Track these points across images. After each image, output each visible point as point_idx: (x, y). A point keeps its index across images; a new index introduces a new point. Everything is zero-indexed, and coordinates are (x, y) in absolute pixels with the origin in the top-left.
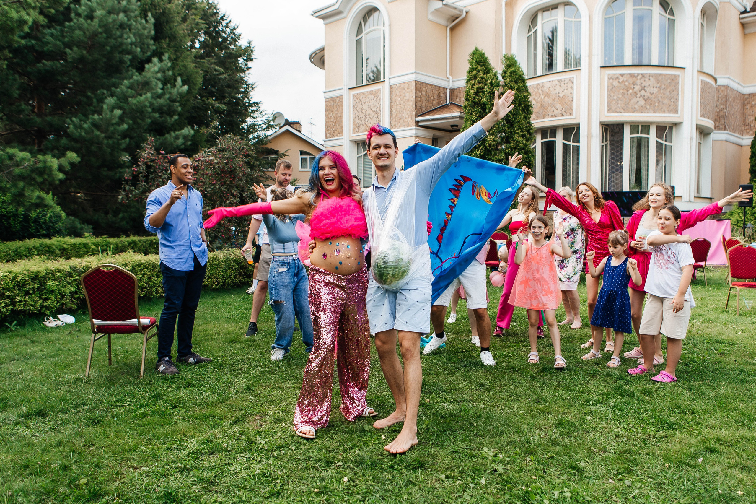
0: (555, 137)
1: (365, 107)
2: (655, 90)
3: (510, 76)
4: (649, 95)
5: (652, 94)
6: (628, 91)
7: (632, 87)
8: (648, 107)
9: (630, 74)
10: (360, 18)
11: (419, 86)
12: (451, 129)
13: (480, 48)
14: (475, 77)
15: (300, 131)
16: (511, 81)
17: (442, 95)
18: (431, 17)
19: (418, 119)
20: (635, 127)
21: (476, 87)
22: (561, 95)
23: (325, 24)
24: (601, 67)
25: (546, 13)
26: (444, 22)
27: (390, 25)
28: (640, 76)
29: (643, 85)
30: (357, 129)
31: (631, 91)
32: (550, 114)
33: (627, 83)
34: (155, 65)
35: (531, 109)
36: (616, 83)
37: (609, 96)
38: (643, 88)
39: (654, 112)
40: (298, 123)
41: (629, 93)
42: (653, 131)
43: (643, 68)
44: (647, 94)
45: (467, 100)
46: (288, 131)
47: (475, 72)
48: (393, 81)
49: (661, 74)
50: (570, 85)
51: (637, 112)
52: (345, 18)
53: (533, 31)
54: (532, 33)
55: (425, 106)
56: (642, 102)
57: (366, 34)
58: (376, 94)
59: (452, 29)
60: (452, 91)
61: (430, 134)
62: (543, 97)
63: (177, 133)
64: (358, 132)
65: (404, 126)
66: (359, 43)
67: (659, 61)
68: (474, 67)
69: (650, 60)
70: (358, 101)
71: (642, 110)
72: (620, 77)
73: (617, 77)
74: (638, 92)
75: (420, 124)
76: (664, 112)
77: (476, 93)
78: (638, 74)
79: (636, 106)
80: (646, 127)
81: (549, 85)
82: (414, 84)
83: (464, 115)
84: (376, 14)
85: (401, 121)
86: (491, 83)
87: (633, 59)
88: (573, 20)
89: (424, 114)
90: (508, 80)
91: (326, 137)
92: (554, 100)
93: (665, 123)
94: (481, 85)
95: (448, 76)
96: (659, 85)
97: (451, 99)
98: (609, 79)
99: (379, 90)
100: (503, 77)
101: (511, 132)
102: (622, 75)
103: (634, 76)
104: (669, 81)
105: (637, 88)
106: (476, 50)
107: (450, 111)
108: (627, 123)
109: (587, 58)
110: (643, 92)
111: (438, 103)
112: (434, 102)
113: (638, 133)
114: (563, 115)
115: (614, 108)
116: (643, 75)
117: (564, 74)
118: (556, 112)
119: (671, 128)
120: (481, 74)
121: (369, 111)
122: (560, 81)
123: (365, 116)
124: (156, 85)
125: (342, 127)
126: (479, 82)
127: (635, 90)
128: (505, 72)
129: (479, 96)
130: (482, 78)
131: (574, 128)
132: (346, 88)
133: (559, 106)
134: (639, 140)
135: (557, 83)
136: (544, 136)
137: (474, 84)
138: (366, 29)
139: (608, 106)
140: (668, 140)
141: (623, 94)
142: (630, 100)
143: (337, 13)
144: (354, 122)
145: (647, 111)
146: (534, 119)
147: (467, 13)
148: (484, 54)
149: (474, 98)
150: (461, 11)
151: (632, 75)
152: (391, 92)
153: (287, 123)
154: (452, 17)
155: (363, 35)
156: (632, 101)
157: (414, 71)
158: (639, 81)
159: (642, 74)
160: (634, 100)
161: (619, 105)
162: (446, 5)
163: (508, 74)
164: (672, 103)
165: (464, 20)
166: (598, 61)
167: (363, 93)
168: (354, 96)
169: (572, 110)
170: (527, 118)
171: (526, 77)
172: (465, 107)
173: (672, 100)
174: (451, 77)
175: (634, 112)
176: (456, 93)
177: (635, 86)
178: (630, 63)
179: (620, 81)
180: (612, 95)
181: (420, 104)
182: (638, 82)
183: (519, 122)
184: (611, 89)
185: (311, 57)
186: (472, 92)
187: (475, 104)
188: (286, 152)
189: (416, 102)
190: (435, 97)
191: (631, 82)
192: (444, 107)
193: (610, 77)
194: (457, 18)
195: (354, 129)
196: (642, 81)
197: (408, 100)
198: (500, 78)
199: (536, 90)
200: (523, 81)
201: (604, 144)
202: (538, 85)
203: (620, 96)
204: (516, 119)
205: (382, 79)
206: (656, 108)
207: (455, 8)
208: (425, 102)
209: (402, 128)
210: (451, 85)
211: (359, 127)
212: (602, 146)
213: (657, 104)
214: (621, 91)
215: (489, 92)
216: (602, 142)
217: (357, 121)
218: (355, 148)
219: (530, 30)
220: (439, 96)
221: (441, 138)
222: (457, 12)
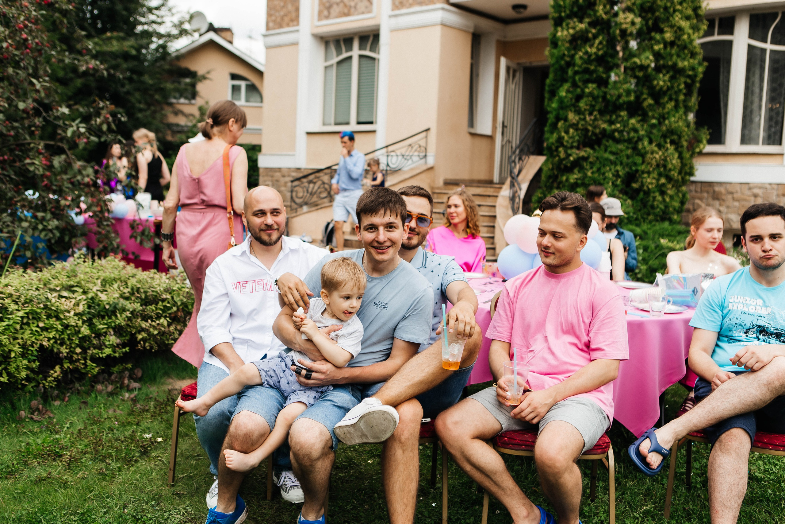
0: (731, 34)
12: (512, 14)
15: (231, 42)
30: (326, 13)
40: (228, 30)
46: (211, 44)
61: (469, 23)
64: (327, 17)
65: (421, 4)
75: (453, 0)
91: (268, 28)
125: (297, 10)
131: (775, 16)
136: (707, 31)
153: (211, 28)
188: (208, 73)
195: (320, 12)
209: (417, 8)
211: (329, 8)
218: (320, 51)
221: (488, 33)
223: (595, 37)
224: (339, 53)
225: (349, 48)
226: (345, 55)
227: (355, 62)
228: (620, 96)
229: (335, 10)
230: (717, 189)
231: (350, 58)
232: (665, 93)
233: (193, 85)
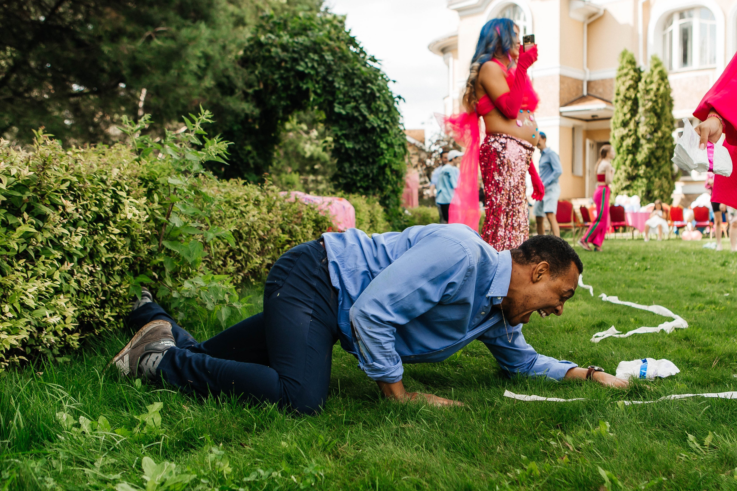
11: (563, 79)
12: (590, 117)
13: (629, 50)
14: (626, 75)
17: (580, 87)
18: (572, 15)
19: (561, 109)
23: (460, 16)
26: (582, 19)
32: (689, 106)
47: (625, 70)
48: (536, 74)
52: (482, 12)
53: (669, 29)
54: (667, 31)
55: (567, 97)
59: (589, 25)
60: (589, 83)
61: (571, 123)
62: (682, 91)
68: (624, 65)
75: (564, 114)
82: (558, 77)
88: (709, 23)
89: (566, 105)
92: (693, 93)
95: (585, 68)
97: (588, 90)
106: (625, 50)
109: (723, 58)
111: (577, 94)
112: (574, 94)
117: (700, 71)
120: (632, 73)
133: (696, 100)
137: (625, 81)
147: (605, 12)
148: (632, 54)
149: (625, 93)
150: (599, 9)
154: (591, 14)
157: (558, 65)
162: (586, 4)
165: (601, 18)
170: (670, 111)
174: (588, 71)
176: (592, 84)
181: (562, 95)
187: (626, 98)
189: (560, 94)
190: (575, 88)
192: (582, 99)
194: (595, 15)
197: (551, 92)
200: (667, 78)
204: (663, 112)
207: (595, 7)
208: (567, 94)
209: (546, 118)
210: (588, 77)
219: (665, 28)
220: (578, 88)
221: (579, 127)
222: (594, 10)
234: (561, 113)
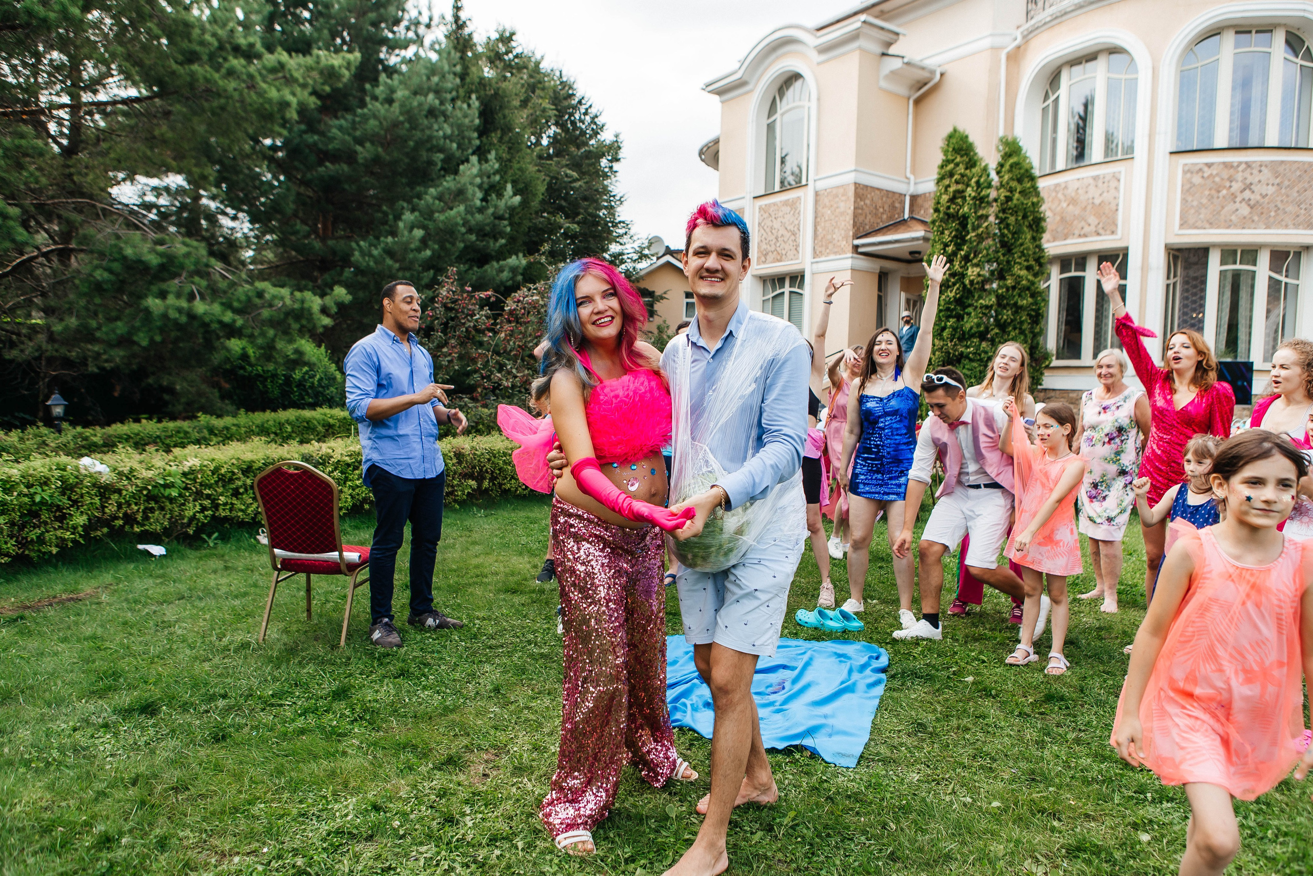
0: (1084, 270)
1: (776, 224)
2: (1271, 190)
3: (1010, 171)
4: (1258, 197)
5: (1264, 197)
6: (1219, 192)
7: (1228, 184)
8: (1256, 218)
9: (1224, 163)
10: (774, 91)
11: (861, 191)
12: (909, 257)
13: (961, 128)
14: (951, 174)
16: (1012, 179)
17: (897, 205)
18: (883, 84)
19: (857, 242)
20: (1229, 253)
21: (951, 190)
22: (1097, 201)
23: (722, 102)
24: (1171, 153)
25: (1076, 69)
26: (903, 91)
27: (819, 99)
28: (1243, 166)
29: (1248, 182)
30: (763, 259)
31: (1224, 192)
32: (1077, 232)
33: (1217, 179)
34: (473, 165)
35: (1043, 224)
36: (1197, 180)
37: (1184, 201)
38: (1248, 187)
39: (1268, 227)
41: (1221, 194)
42: (1264, 260)
43: (1249, 152)
44: (1255, 197)
45: (937, 210)
46: (669, 264)
47: (951, 166)
48: (821, 185)
49: (1282, 162)
50: (1113, 184)
51: (1236, 226)
52: (751, 91)
53: (1052, 98)
54: (1050, 101)
55: (869, 221)
56: (1245, 210)
57: (782, 115)
58: (793, 205)
59: (917, 102)
60: (914, 198)
61: (875, 266)
62: (1064, 205)
63: (501, 263)
64: (764, 262)
65: (835, 253)
66: (771, 128)
67: (1280, 140)
68: (950, 157)
69: (1263, 138)
70: (766, 215)
71: (1244, 223)
72: (1206, 169)
73: (1200, 170)
74: (1238, 194)
75: (860, 250)
76: (1286, 227)
77: (952, 200)
78: (1240, 163)
79: (1233, 218)
80: (1250, 253)
81: (1077, 185)
82: (852, 188)
83: (931, 236)
84: (798, 84)
85: (830, 246)
86: (978, 183)
87: (1230, 138)
88: (1123, 77)
89: (866, 235)
90: (1006, 177)
92: (1085, 209)
93: (1287, 245)
94: (960, 187)
95: (908, 175)
96: (1278, 181)
97: (911, 211)
98: (1185, 172)
99: (799, 198)
100: (998, 173)
101: (1008, 262)
102: (1209, 165)
103: (1232, 167)
104: (1298, 173)
105: (1236, 186)
106: (955, 130)
107: (909, 228)
108: (1215, 245)
109: (1146, 140)
110: (1247, 194)
111: (891, 218)
112: (885, 217)
113: (1235, 263)
114: (1098, 234)
115: (1191, 221)
116: (1248, 165)
117: (1103, 166)
118: (1087, 229)
119: (1298, 255)
120: (961, 169)
121: (782, 231)
122: (1095, 178)
123: (777, 238)
124: (474, 195)
126: (957, 182)
127: (1232, 190)
128: (1001, 165)
129: (957, 204)
130: (962, 175)
131: (1118, 256)
132: (749, 197)
133: (1093, 220)
134: (1236, 275)
135: (1091, 181)
136: (1065, 267)
137: (949, 186)
138: (781, 107)
139: (1181, 218)
140: (1290, 273)
141: (1211, 197)
142: (1223, 207)
143: (741, 84)
144: (759, 247)
145: (1253, 225)
146: (1048, 241)
147: (942, 75)
148: (967, 137)
149: (948, 208)
150: (933, 72)
151: (1227, 165)
152: (816, 202)
153: (668, 251)
154: (918, 82)
155: (777, 116)
156: (1226, 209)
157: (853, 168)
158: (1240, 174)
159: (1246, 163)
160: (1230, 207)
161: (1202, 216)
162: (908, 64)
163: (1007, 167)
164: (1303, 212)
165: (936, 87)
166: (1166, 141)
167: (774, 204)
168: (760, 208)
169: (1116, 225)
170: (1036, 239)
171: (1036, 172)
172: (933, 222)
173: (1303, 206)
174: (912, 177)
175: (1228, 227)
176: (920, 201)
177: (1233, 184)
178: (1225, 145)
179: (1206, 175)
180: (1190, 199)
181: (861, 219)
182: (1239, 176)
183: (1022, 245)
184: (1189, 190)
185: (701, 153)
186: (945, 198)
187: (949, 217)
188: (665, 293)
189: (855, 216)
190: (886, 207)
191: (1226, 177)
192: (901, 224)
193: (1187, 168)
194: (925, 84)
196: (1247, 174)
197: (842, 214)
198: (993, 175)
199: (1054, 194)
200: (1032, 178)
201: (1171, 281)
202: (1057, 185)
203: (1204, 201)
204: (1017, 240)
205: (804, 182)
206: (1272, 220)
207: (923, 68)
208: (869, 217)
209: (832, 257)
210: (912, 189)
211: (766, 255)
212: (1168, 286)
213: (1273, 214)
214: (1207, 193)
215: (974, 198)
216: (1168, 278)
217: (764, 246)
218: (759, 287)
219: (1046, 97)
220: (893, 206)
221: (894, 271)
222: (926, 74)
223: (954, 284)
224: (774, 290)
225: (782, 285)
226: (778, 291)
227: (787, 296)
228: (971, 328)
229: (771, 257)
230: (1071, 395)
231: (783, 293)
232: (1009, 324)
233: (652, 305)
234: (856, 248)
